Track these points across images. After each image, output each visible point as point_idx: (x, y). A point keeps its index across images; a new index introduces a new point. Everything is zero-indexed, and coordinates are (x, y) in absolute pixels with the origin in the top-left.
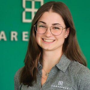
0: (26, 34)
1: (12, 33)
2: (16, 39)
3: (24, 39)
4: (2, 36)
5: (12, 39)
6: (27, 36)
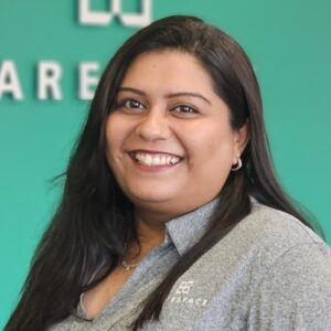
1: (44, 67)
3: (85, 94)
4: (8, 80)
5: (42, 94)
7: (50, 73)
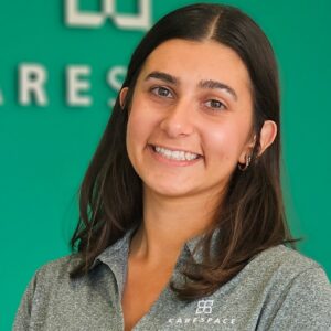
0: (81, 78)
2: (42, 99)
3: (74, 99)
5: (25, 98)
6: (85, 85)
7: (33, 77)
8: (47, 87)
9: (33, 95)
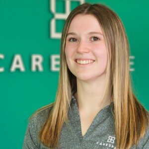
4: (18, 63)
7: (37, 60)
8: (43, 64)
9: (37, 67)
